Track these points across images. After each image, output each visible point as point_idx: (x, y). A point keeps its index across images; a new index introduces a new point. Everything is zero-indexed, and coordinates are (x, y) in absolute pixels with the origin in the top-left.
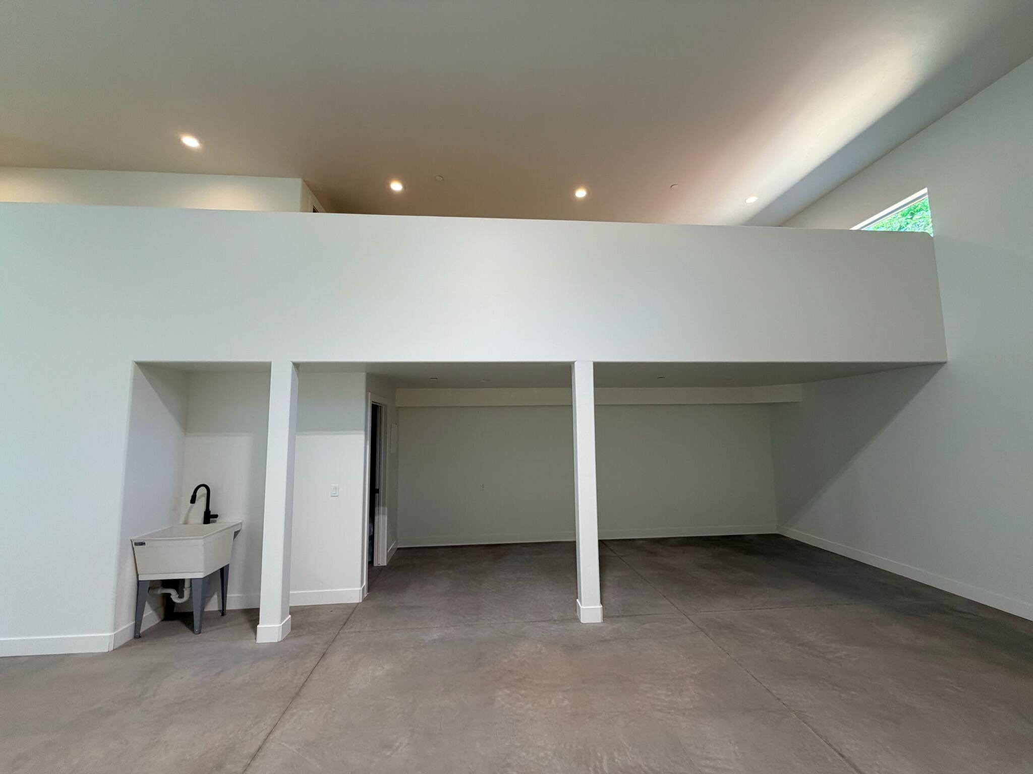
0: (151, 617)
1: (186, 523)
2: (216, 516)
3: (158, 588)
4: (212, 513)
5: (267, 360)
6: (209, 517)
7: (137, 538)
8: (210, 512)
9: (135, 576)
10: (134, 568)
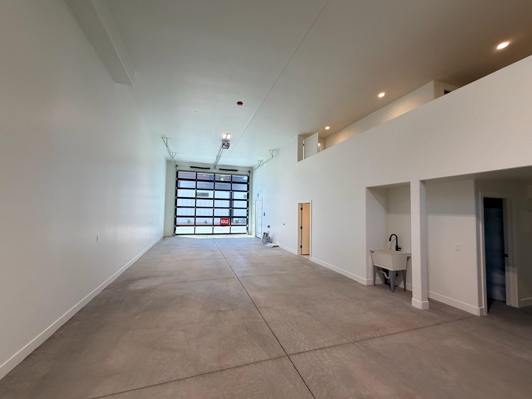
0: (379, 281)
1: (390, 249)
2: (400, 248)
3: (381, 270)
4: (399, 247)
5: (409, 181)
6: (398, 248)
7: (372, 250)
8: (398, 246)
9: (372, 264)
10: (372, 259)
